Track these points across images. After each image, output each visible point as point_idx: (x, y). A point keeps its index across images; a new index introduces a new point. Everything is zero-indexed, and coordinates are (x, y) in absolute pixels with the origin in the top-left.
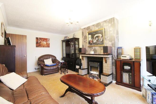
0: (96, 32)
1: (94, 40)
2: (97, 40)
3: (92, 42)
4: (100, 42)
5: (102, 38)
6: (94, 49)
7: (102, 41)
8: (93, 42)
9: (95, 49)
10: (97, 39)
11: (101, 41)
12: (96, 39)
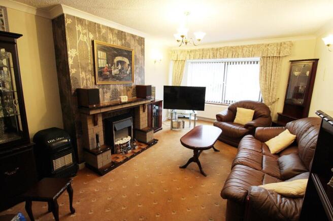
0: (119, 52)
1: (113, 67)
2: (120, 70)
3: (108, 73)
4: (125, 75)
5: (130, 68)
6: (113, 91)
7: (130, 73)
8: (111, 72)
9: (115, 89)
10: (120, 67)
11: (128, 72)
12: (117, 66)
